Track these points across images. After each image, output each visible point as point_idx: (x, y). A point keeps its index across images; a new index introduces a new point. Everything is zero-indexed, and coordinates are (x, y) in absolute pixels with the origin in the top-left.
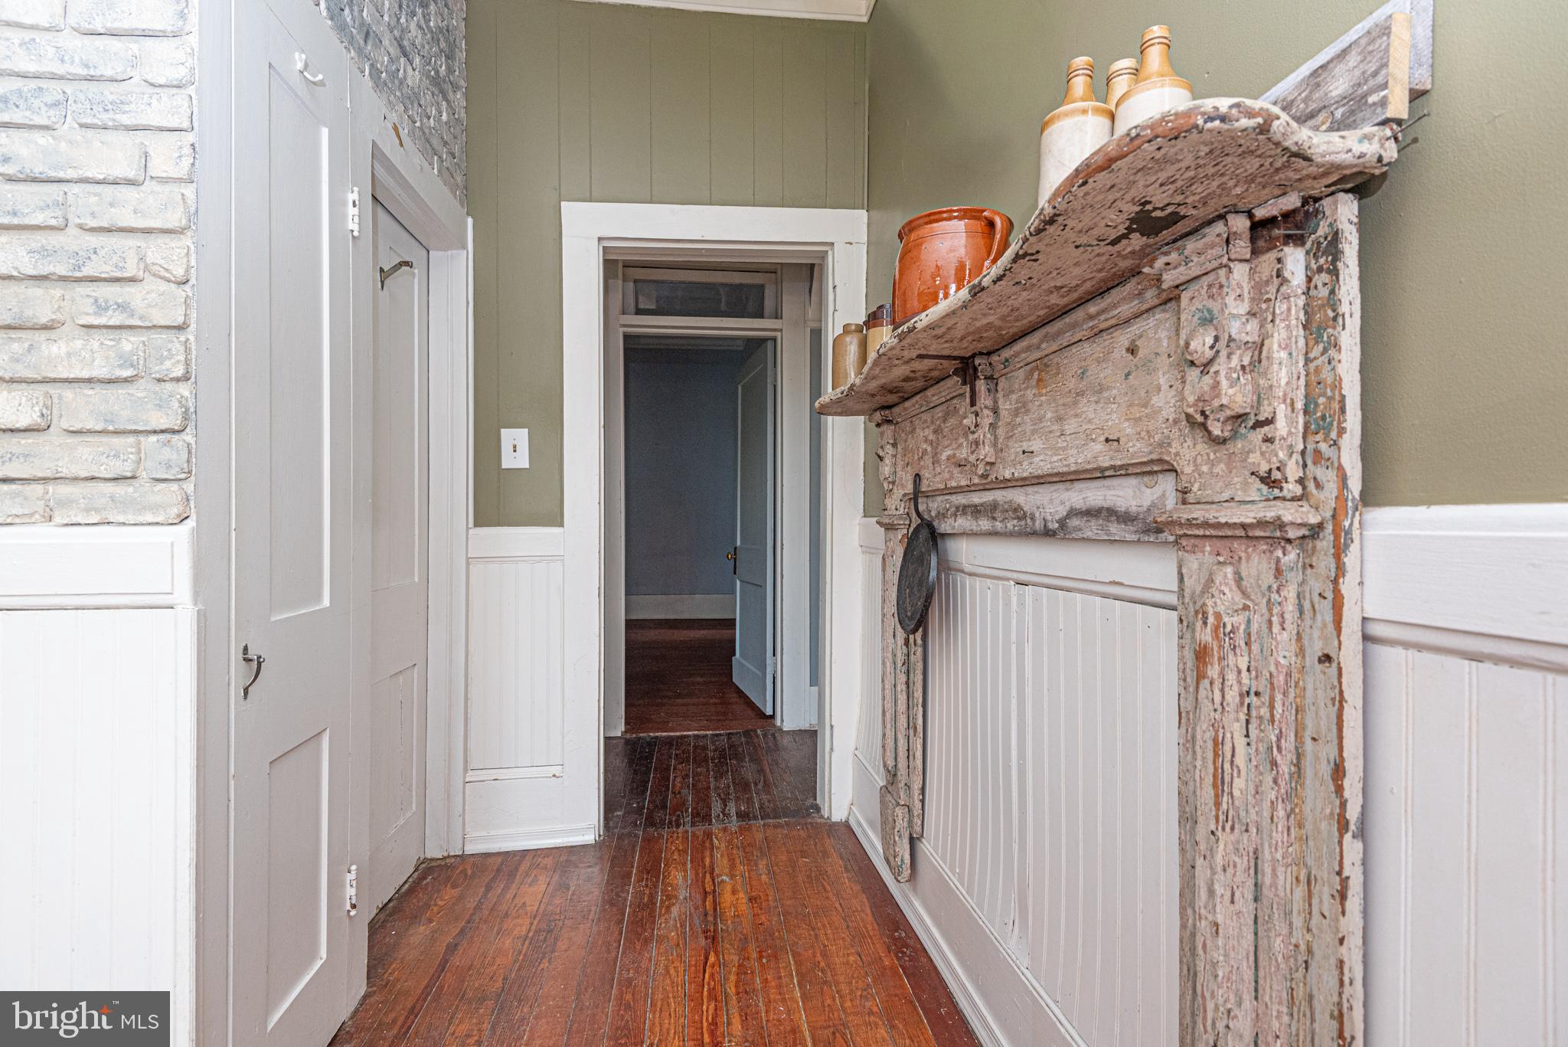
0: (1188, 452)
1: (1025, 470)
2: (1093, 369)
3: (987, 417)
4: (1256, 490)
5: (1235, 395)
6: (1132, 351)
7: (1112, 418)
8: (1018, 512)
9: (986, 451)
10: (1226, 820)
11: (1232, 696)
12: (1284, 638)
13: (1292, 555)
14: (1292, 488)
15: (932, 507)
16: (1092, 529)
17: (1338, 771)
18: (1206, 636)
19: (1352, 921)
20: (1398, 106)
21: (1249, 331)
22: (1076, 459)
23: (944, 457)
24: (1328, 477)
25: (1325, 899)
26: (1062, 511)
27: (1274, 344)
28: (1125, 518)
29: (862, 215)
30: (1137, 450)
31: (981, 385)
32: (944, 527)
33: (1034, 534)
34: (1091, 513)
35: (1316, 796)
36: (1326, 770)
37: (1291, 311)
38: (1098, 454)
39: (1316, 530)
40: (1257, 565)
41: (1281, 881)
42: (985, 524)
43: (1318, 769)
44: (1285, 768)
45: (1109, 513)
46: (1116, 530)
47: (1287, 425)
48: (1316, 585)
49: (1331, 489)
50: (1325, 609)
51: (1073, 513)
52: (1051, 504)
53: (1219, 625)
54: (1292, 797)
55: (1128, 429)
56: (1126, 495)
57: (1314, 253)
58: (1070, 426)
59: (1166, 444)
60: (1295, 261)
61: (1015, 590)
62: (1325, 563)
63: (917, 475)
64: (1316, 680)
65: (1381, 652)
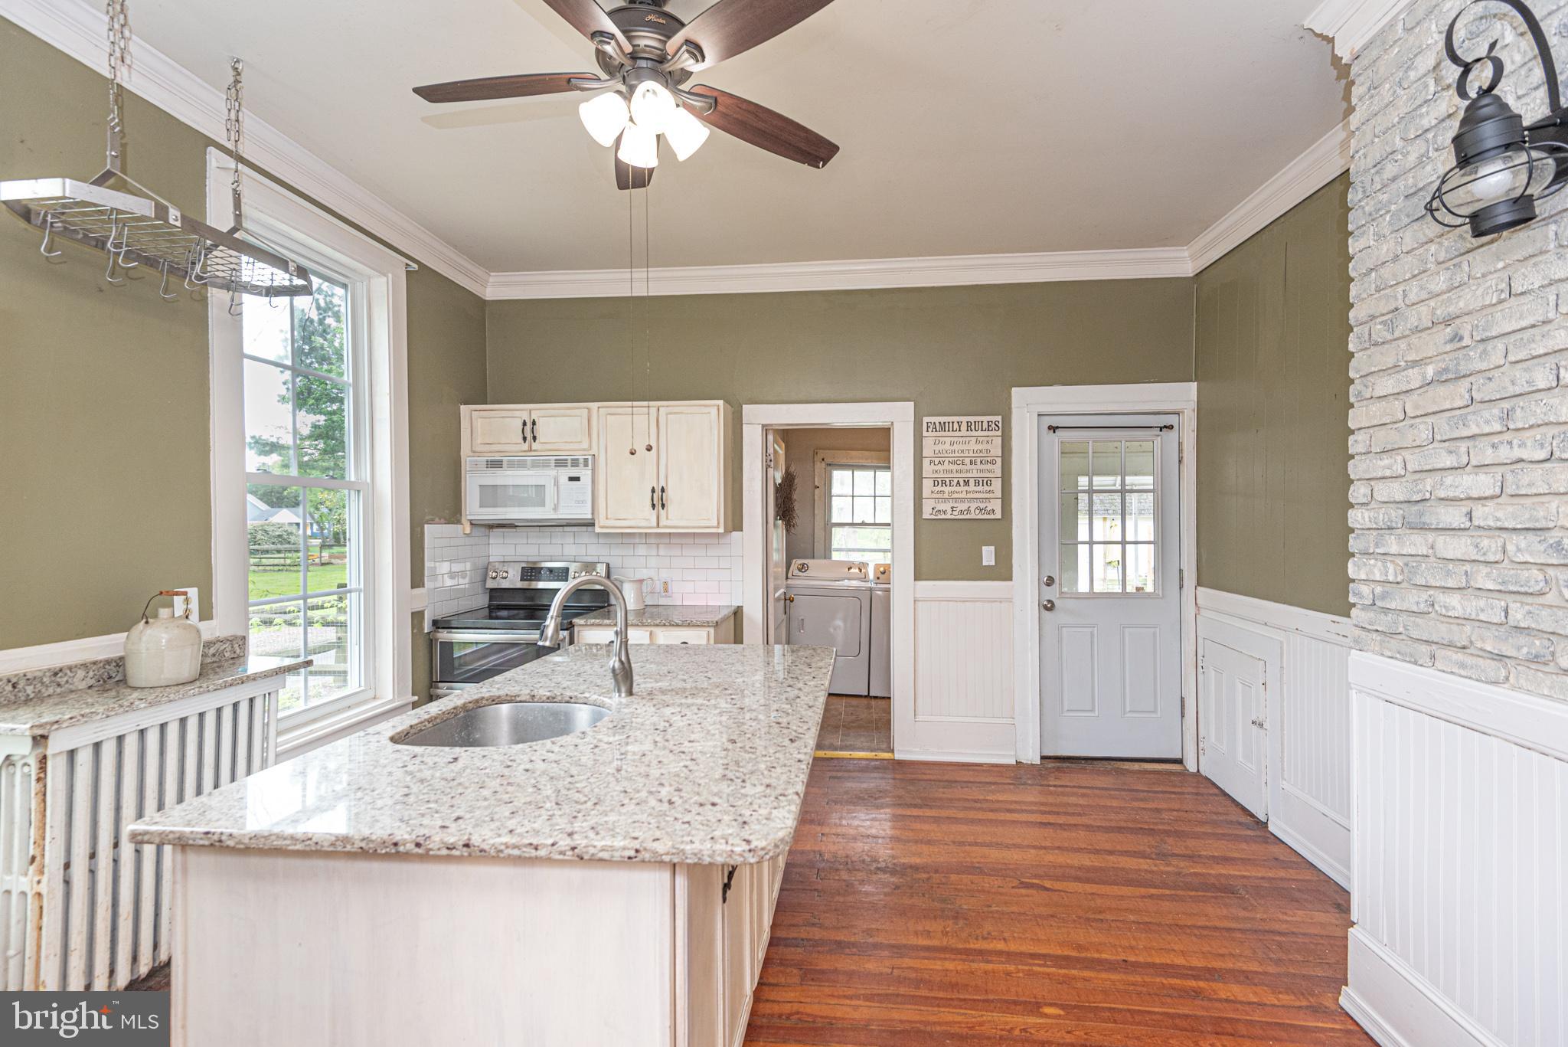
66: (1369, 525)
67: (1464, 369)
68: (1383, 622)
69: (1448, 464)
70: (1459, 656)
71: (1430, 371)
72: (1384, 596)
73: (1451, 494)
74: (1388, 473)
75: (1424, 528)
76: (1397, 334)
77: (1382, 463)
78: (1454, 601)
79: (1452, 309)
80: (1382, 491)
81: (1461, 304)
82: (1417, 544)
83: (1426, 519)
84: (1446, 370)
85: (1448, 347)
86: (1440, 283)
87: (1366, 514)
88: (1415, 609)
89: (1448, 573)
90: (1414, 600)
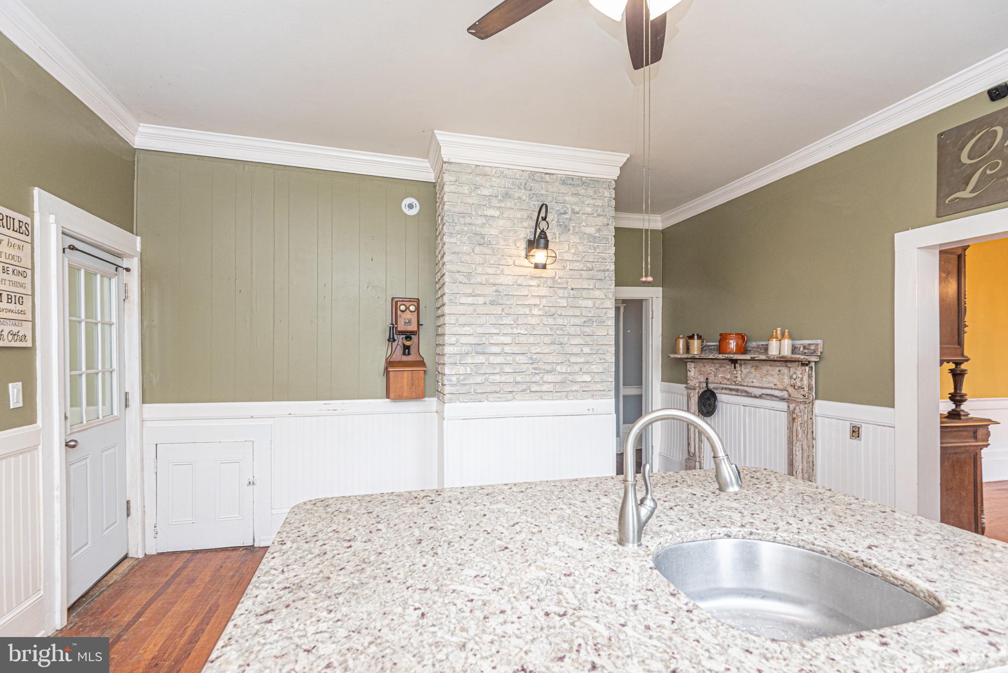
0: (791, 390)
1: (751, 384)
2: (770, 372)
3: (740, 372)
4: (802, 397)
5: (799, 384)
6: (779, 371)
7: (776, 381)
8: (746, 392)
9: (739, 379)
10: (798, 440)
11: (799, 424)
12: (806, 416)
13: (806, 406)
14: (807, 397)
15: (711, 386)
16: (769, 397)
17: (813, 432)
18: (795, 416)
19: (814, 451)
20: (819, 354)
21: (800, 376)
22: (765, 385)
23: (720, 376)
24: (811, 396)
25: (811, 447)
26: (760, 394)
27: (804, 378)
28: (776, 397)
29: (661, 288)
30: (780, 387)
31: (737, 365)
32: (715, 391)
33: (752, 397)
34: (769, 395)
35: (810, 436)
36: (811, 432)
37: (806, 375)
38: (772, 385)
39: (810, 403)
40: (802, 407)
41: (805, 447)
42: (734, 393)
43: (810, 432)
44: (806, 432)
45: (773, 396)
46: (774, 398)
47: (806, 389)
48: (809, 409)
49: (811, 398)
50: (811, 412)
51: (763, 394)
52: (758, 392)
53: (797, 414)
54: (807, 436)
55: (778, 383)
56: (776, 393)
57: (809, 367)
58: (764, 379)
59: (786, 387)
60: (807, 368)
61: (742, 407)
62: (811, 407)
63: (707, 379)
64: (810, 421)
65: (817, 417)
66: (456, 352)
67: (500, 302)
68: (464, 390)
69: (495, 332)
70: (498, 395)
71: (488, 300)
72: (464, 380)
73: (496, 342)
74: (468, 333)
75: (484, 353)
76: (470, 282)
77: (464, 329)
78: (497, 378)
79: (496, 282)
80: (464, 340)
81: (500, 281)
82: (481, 359)
83: (485, 350)
84: (494, 301)
85: (494, 294)
86: (490, 271)
87: (456, 348)
88: (480, 382)
89: (494, 368)
90: (479, 379)
